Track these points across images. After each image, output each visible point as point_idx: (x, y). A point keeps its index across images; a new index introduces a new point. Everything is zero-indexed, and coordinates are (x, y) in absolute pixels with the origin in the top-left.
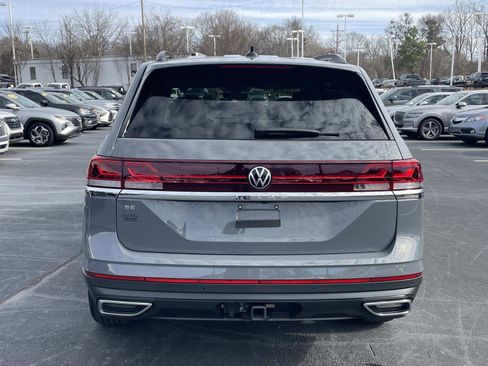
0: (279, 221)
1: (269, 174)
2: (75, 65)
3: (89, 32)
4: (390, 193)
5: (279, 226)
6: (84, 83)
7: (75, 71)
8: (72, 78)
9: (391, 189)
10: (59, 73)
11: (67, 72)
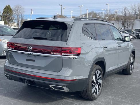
0: (35, 60)
1: (31, 48)
2: (126, 22)
3: (135, 11)
4: (60, 56)
5: (34, 61)
6: (128, 28)
7: (126, 24)
8: (125, 26)
9: (61, 55)
10: (121, 25)
11: (123, 24)
